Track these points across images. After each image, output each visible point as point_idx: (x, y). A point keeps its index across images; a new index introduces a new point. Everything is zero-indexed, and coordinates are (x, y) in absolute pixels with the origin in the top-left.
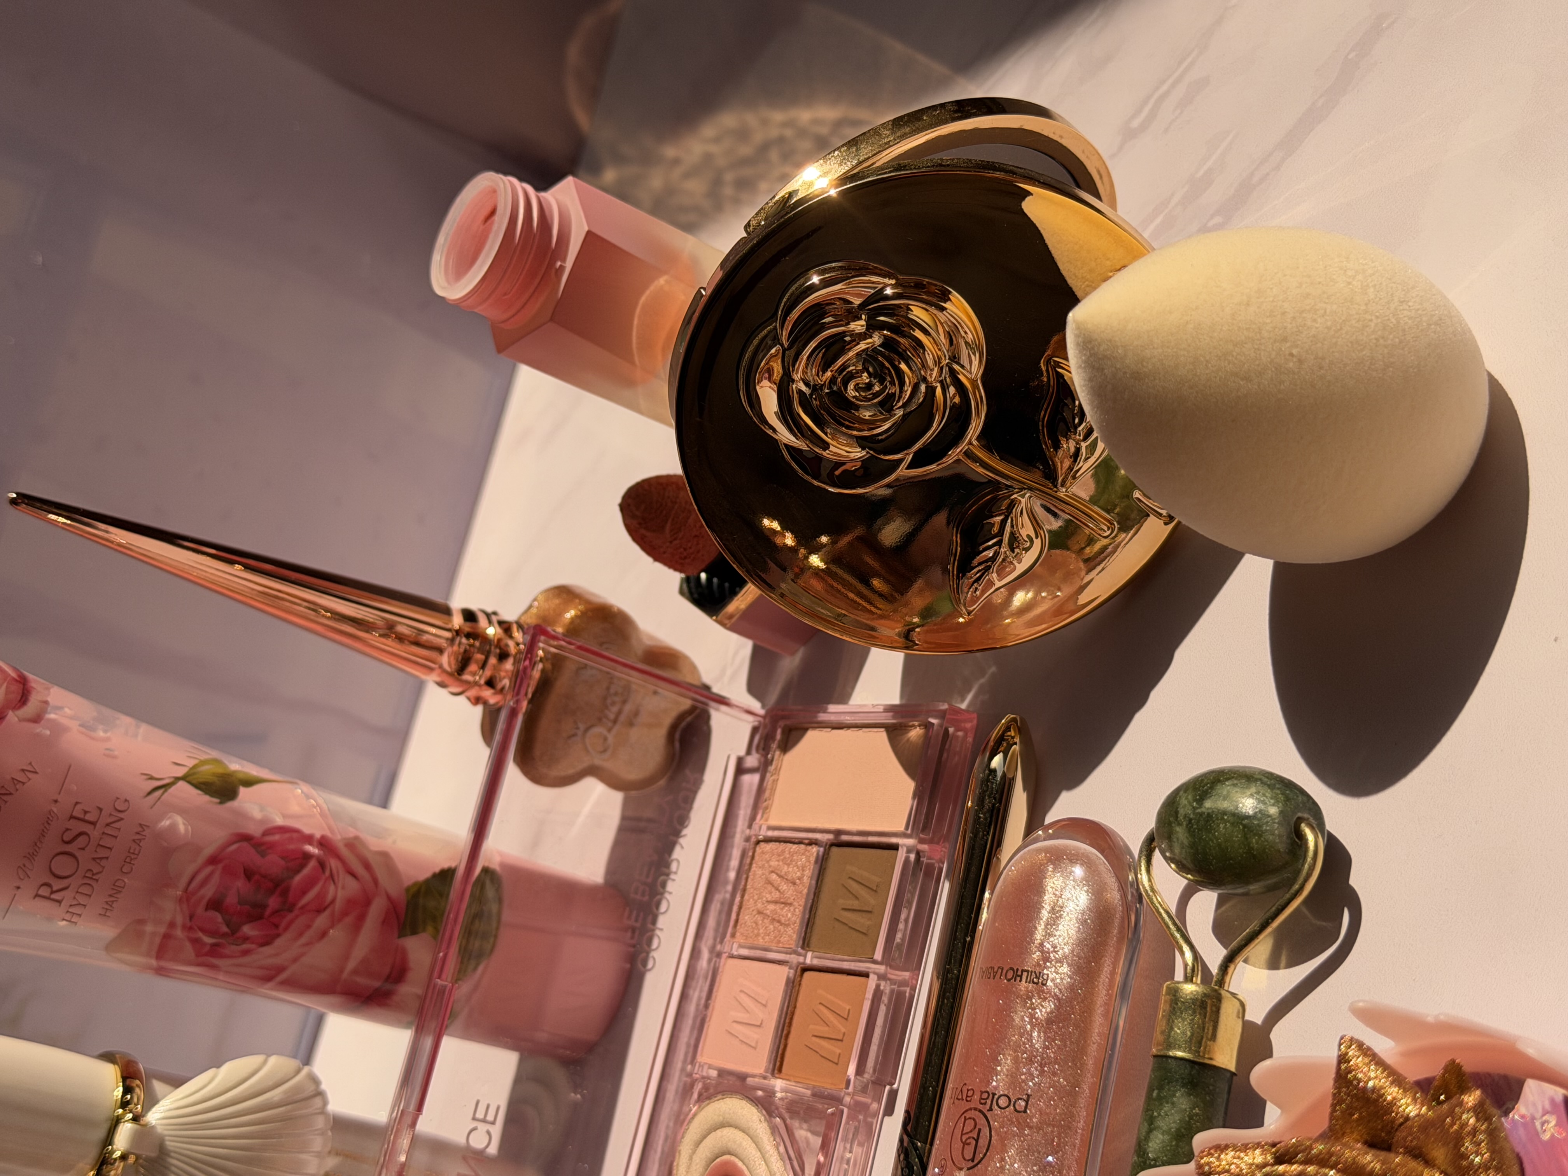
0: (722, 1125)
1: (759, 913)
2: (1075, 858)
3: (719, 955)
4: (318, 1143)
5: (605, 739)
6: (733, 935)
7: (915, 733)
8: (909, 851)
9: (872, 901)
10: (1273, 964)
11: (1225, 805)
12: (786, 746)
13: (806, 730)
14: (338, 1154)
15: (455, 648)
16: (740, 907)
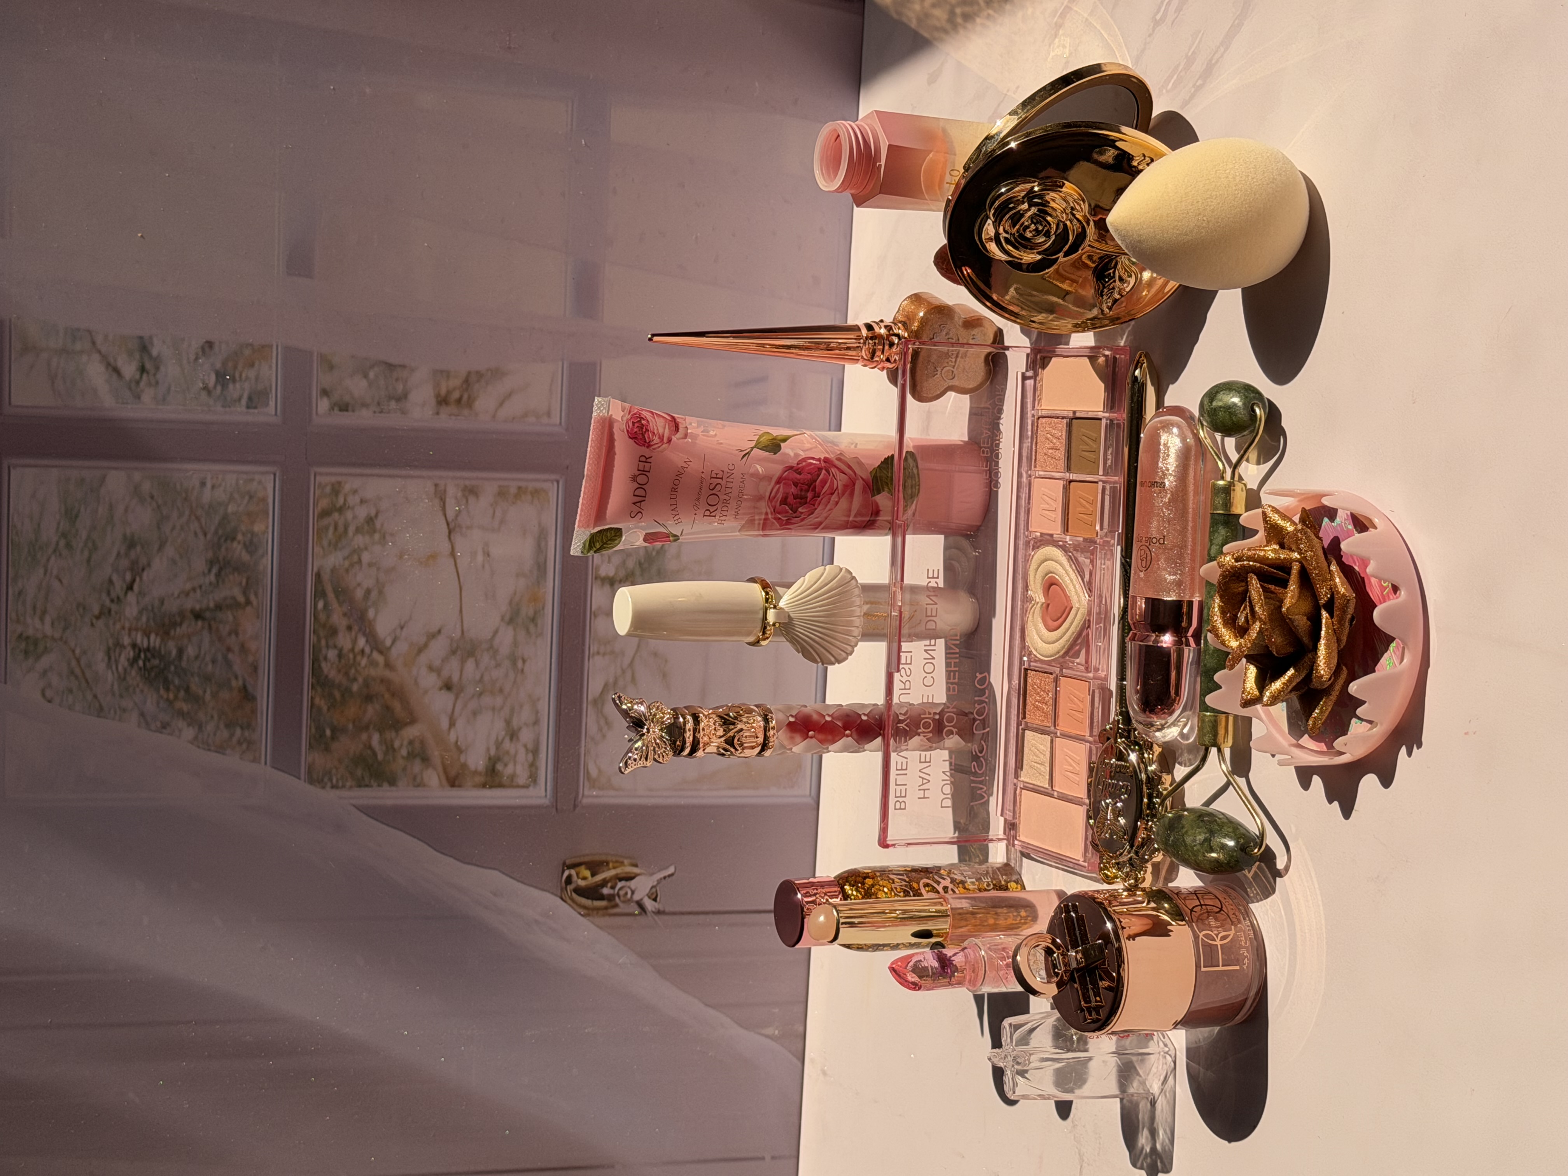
0: (1046, 560)
1: (1045, 454)
2: (1173, 424)
3: (1030, 476)
4: (858, 601)
5: (953, 372)
6: (1035, 467)
7: (1101, 360)
8: (1107, 420)
9: (1095, 446)
10: (1258, 463)
11: (1220, 404)
12: (1044, 366)
13: (1051, 358)
14: (867, 603)
15: (867, 346)
16: (1036, 452)
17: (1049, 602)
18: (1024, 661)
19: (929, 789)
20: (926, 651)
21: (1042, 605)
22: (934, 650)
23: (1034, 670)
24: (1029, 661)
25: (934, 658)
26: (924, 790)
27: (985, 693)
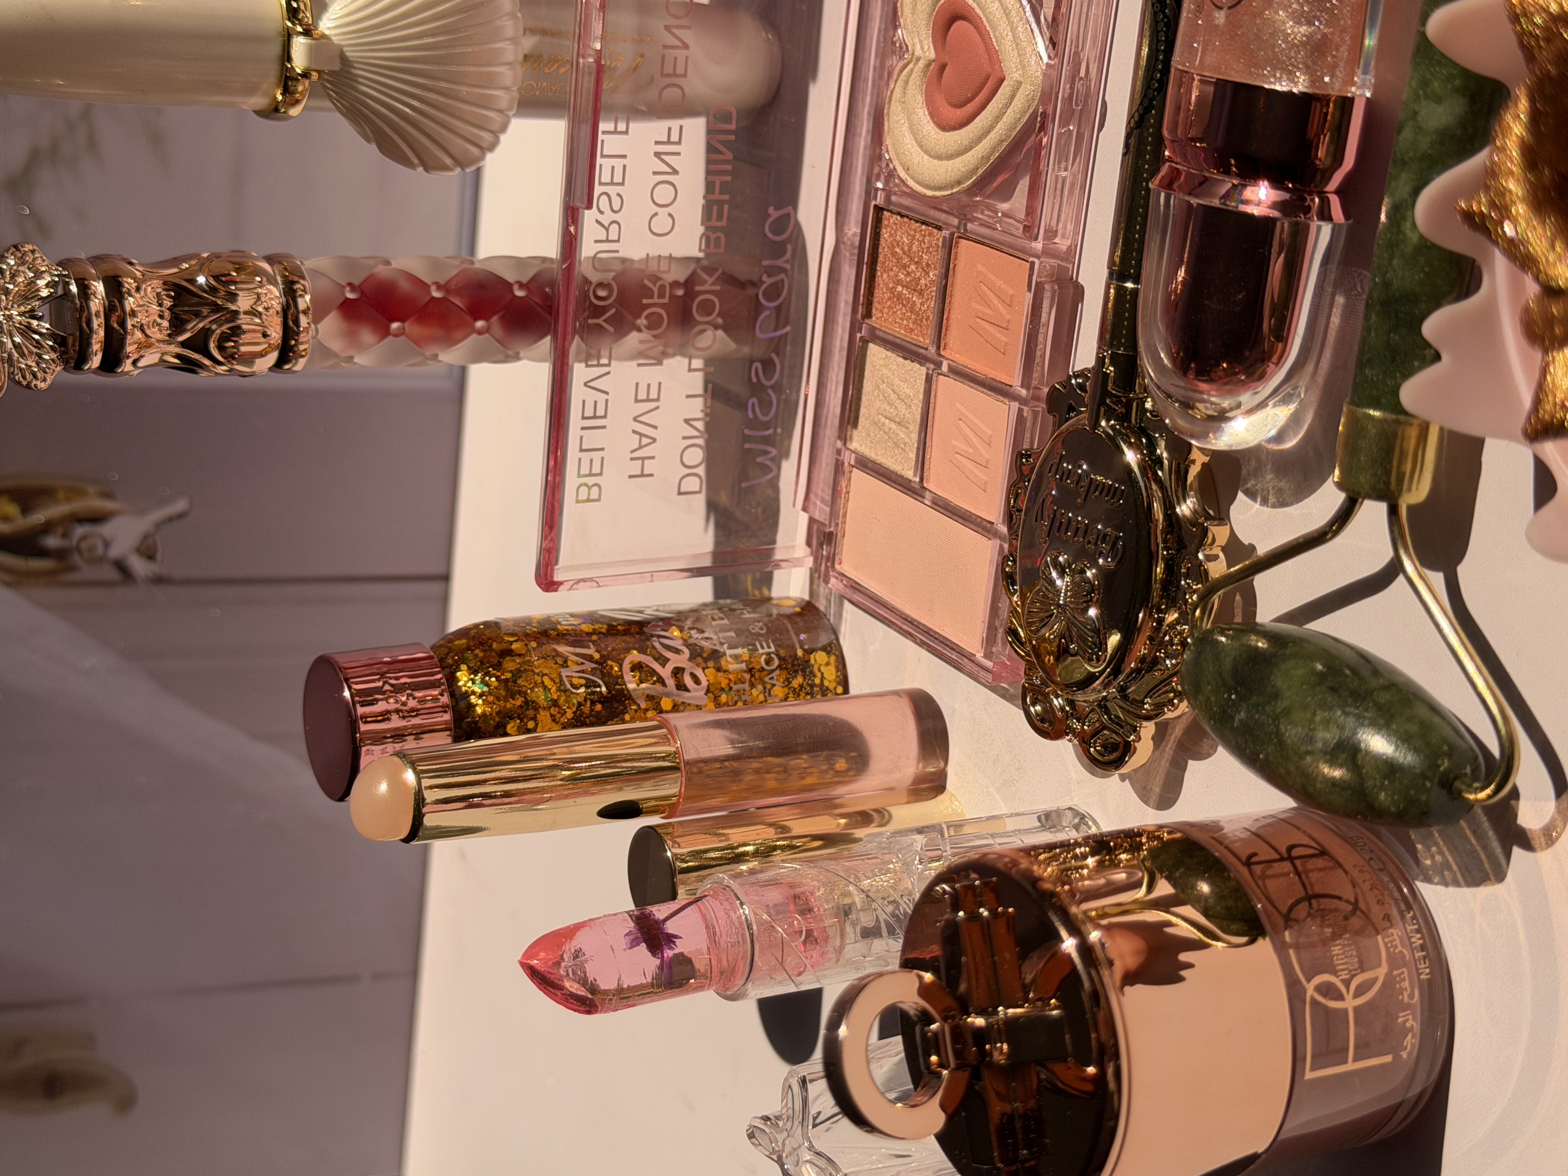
17: (946, 59)
18: (877, 189)
19: (653, 458)
20: (657, 155)
21: (928, 65)
22: (678, 154)
23: (899, 214)
24: (888, 193)
25: (675, 172)
26: (643, 459)
27: (784, 252)
